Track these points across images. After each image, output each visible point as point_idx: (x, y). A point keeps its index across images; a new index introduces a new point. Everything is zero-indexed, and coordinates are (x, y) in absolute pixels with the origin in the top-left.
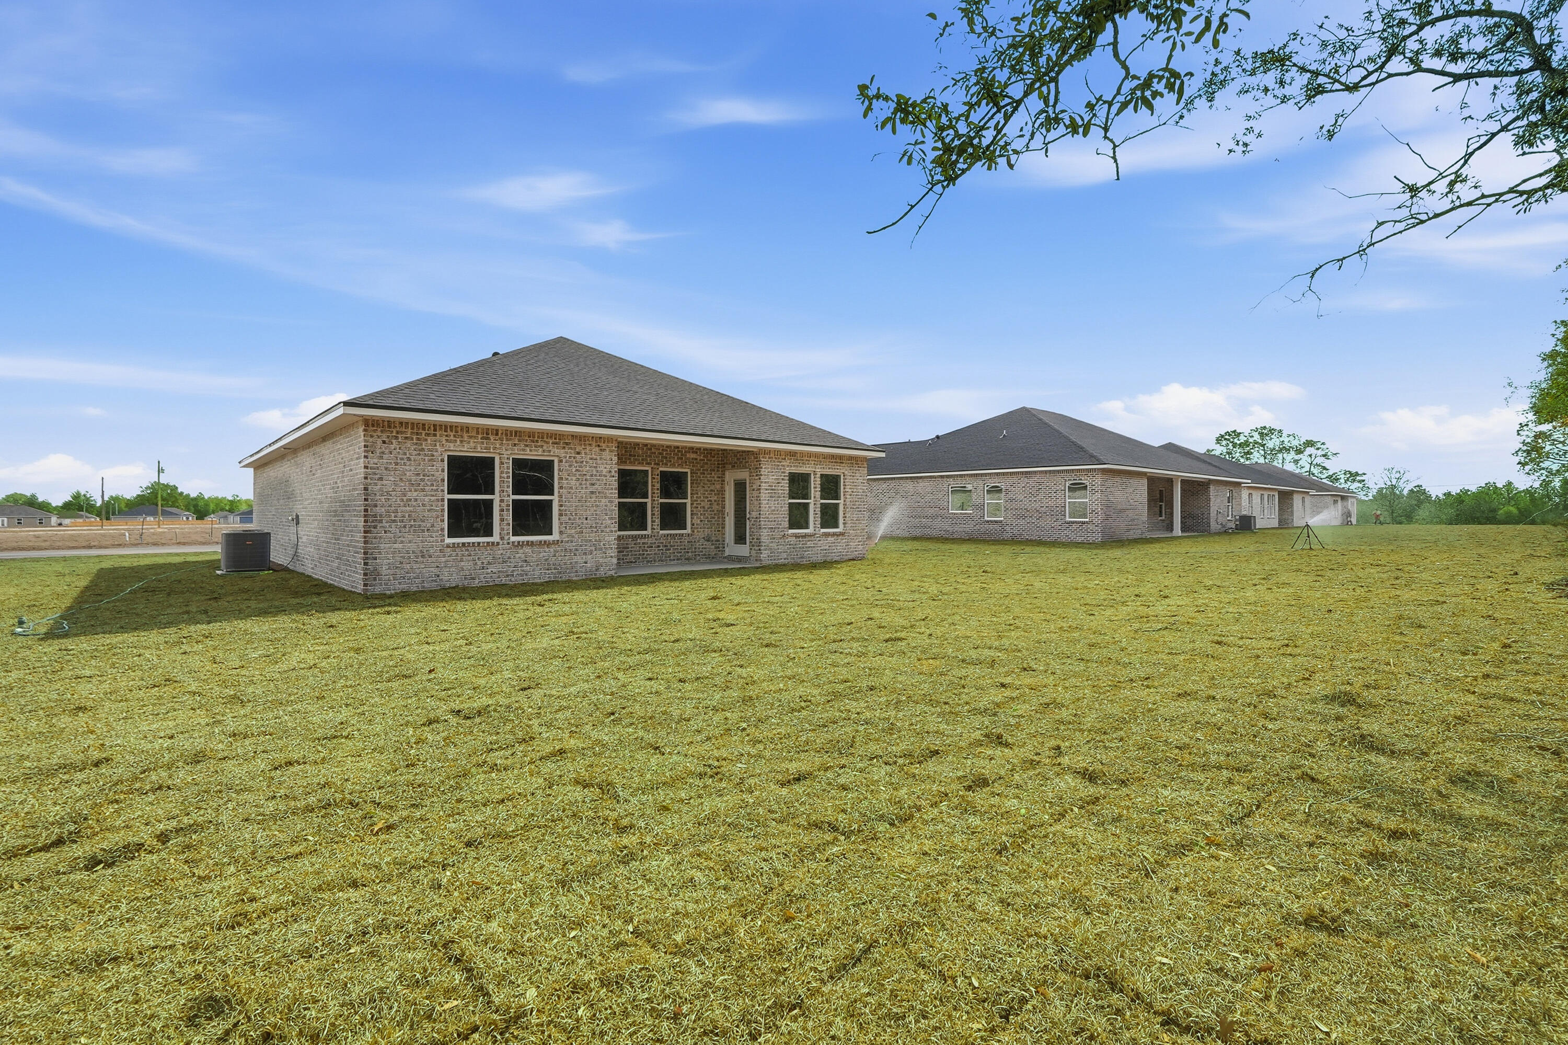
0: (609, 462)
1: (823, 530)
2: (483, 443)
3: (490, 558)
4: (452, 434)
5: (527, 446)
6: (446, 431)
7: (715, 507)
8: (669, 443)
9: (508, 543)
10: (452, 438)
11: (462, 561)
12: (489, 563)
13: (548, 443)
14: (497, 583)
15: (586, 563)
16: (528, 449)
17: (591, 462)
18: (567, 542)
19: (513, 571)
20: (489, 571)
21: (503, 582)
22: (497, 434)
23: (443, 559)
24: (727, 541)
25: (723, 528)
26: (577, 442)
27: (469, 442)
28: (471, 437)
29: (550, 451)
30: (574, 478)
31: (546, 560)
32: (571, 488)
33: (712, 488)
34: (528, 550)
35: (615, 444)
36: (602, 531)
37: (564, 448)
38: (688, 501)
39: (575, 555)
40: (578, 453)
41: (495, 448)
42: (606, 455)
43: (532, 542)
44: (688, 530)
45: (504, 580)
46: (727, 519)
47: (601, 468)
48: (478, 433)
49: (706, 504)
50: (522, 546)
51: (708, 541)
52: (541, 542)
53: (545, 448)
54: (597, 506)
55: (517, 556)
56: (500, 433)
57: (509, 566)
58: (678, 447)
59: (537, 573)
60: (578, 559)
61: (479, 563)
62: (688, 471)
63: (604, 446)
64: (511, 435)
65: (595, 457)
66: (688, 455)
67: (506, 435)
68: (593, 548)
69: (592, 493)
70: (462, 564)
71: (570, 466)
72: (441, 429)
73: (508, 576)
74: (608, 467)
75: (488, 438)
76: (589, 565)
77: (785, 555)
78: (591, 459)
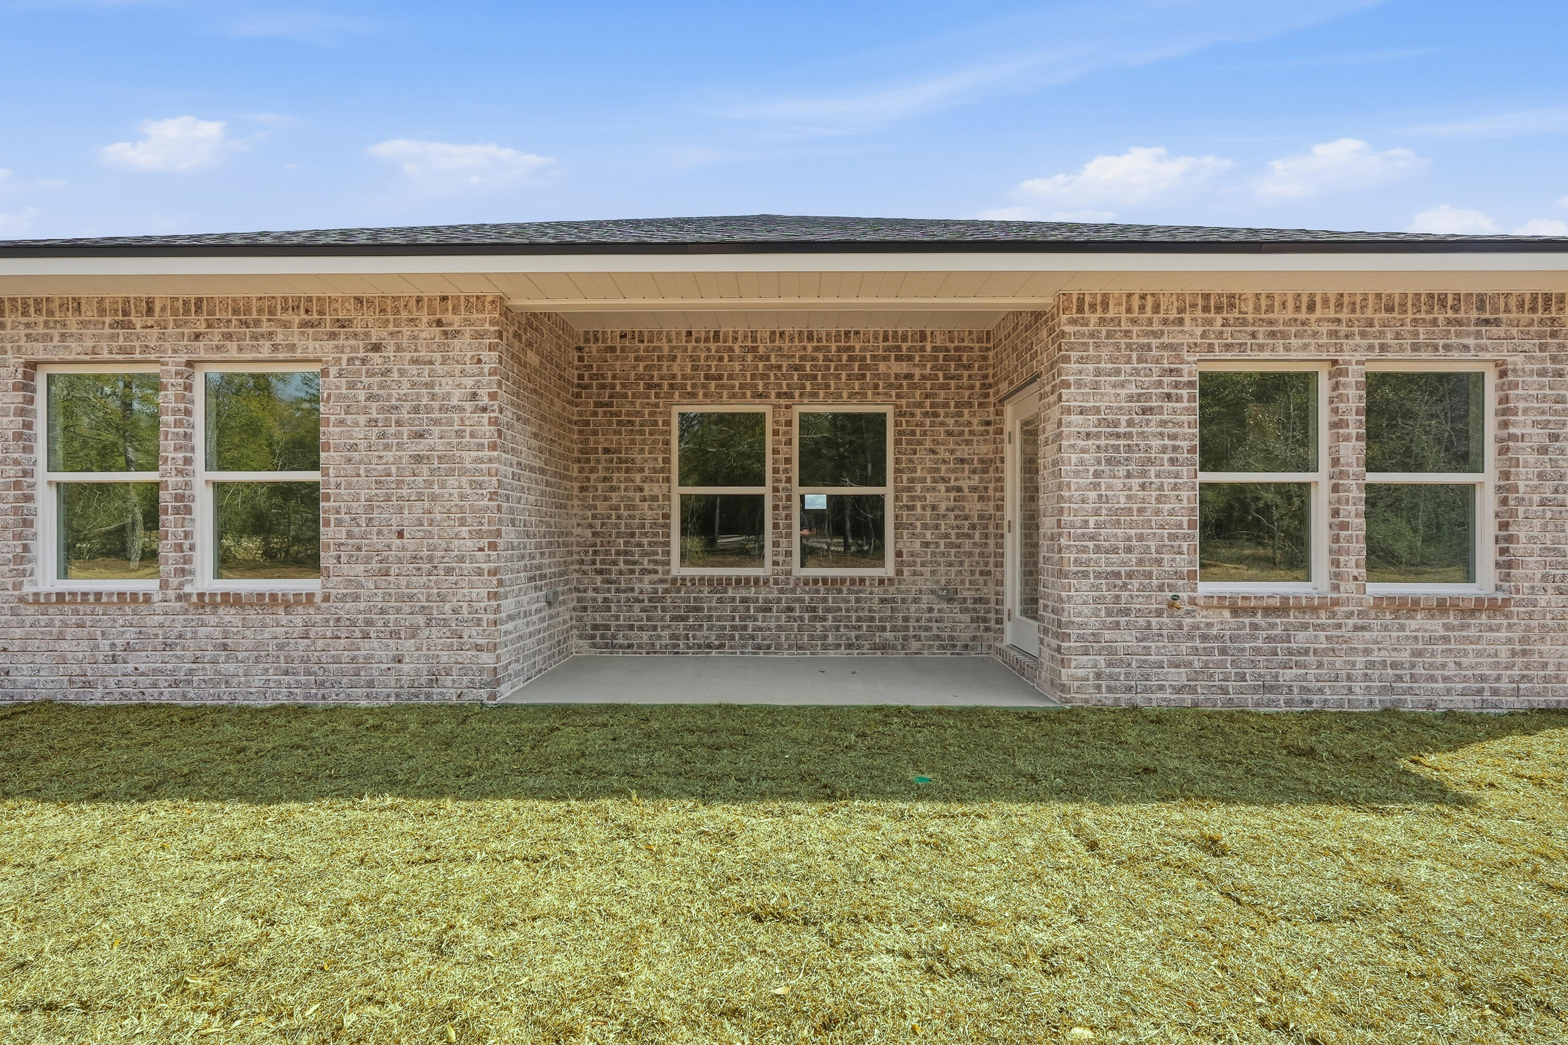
0: (470, 368)
1: (1376, 589)
2: (115, 337)
3: (130, 634)
4: (41, 319)
5: (228, 337)
6: (25, 313)
7: (973, 507)
9: (179, 598)
10: (40, 330)
11: (60, 637)
12: (128, 648)
13: (285, 325)
14: (149, 700)
16: (232, 346)
17: (413, 369)
18: (343, 598)
19: (191, 672)
20: (130, 667)
21: (164, 700)
22: (150, 311)
23: (19, 633)
24: (1008, 605)
25: (999, 565)
26: (371, 316)
27: (80, 338)
28: (83, 324)
29: (293, 347)
30: (362, 419)
31: (281, 647)
32: (354, 447)
33: (963, 452)
34: (230, 616)
35: (487, 321)
36: (449, 571)
37: (333, 336)
38: (888, 491)
39: (366, 636)
40: (376, 348)
41: (145, 349)
42: (462, 346)
43: (237, 596)
44: (889, 569)
45: (167, 696)
46: (1008, 537)
47: (446, 386)
48: (102, 311)
49: (942, 499)
50: (215, 606)
51: (950, 600)
52: (261, 595)
53: (279, 339)
54: (433, 498)
55: (202, 631)
56: (157, 309)
57: (181, 659)
59: (257, 682)
60: (373, 646)
61: (104, 645)
62: (889, 410)
63: (455, 321)
64: (187, 312)
65: (423, 354)
66: (882, 367)
67: (175, 312)
68: (421, 620)
69: (418, 459)
70: (64, 645)
71: (351, 386)
72: (14, 309)
73: (176, 684)
74: (469, 382)
75: (130, 325)
76: (405, 668)
77: (1179, 676)
78: (414, 361)
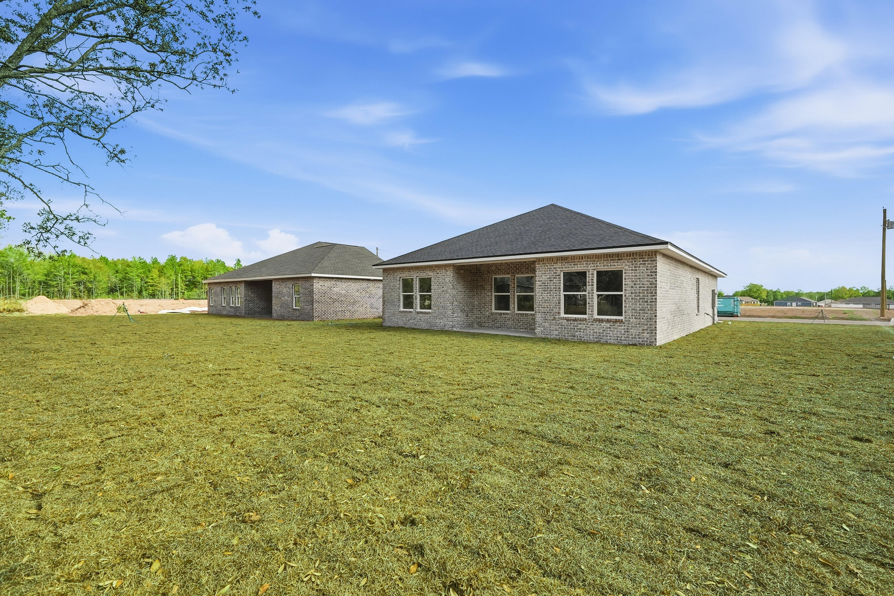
8: (519, 261)
15: (440, 323)
40: (438, 273)
58: (525, 262)
60: (437, 321)
71: (435, 280)
74: (449, 279)
75: (410, 271)
